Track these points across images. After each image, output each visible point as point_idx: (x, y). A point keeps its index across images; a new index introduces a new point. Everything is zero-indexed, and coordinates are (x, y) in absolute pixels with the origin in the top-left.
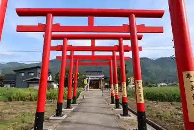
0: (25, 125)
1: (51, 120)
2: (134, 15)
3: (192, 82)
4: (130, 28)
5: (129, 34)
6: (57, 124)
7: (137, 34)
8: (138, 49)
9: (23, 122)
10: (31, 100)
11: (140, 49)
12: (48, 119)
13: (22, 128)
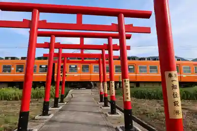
0: (8, 125)
1: (37, 120)
2: (123, 15)
3: (172, 81)
4: (119, 27)
5: (118, 33)
6: (43, 124)
7: (125, 34)
8: (126, 48)
9: (6, 122)
10: (16, 99)
11: (129, 48)
12: (34, 119)
13: (5, 128)
